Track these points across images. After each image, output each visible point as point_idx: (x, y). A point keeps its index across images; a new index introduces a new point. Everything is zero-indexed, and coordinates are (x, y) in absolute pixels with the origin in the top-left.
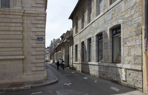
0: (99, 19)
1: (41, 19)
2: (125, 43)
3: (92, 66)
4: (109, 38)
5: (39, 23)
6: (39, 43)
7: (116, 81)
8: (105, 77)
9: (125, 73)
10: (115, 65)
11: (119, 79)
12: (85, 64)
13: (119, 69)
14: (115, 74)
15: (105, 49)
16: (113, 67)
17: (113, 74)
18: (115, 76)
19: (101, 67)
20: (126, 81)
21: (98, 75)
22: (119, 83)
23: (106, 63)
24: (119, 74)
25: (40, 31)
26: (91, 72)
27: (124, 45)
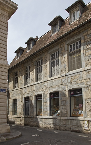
0: (53, 80)
1: (5, 71)
2: (87, 102)
3: (43, 119)
4: (68, 97)
5: (2, 74)
6: (2, 94)
7: (78, 130)
8: (62, 128)
9: (88, 124)
10: (76, 118)
11: (81, 129)
12: (31, 118)
13: (81, 122)
14: (75, 126)
15: (63, 105)
16: (74, 119)
17: (73, 126)
18: (76, 127)
19: (57, 120)
20: (89, 130)
21: (53, 127)
22: (81, 132)
23: (64, 116)
24: (81, 125)
25: (3, 82)
26: (41, 125)
27: (86, 104)
